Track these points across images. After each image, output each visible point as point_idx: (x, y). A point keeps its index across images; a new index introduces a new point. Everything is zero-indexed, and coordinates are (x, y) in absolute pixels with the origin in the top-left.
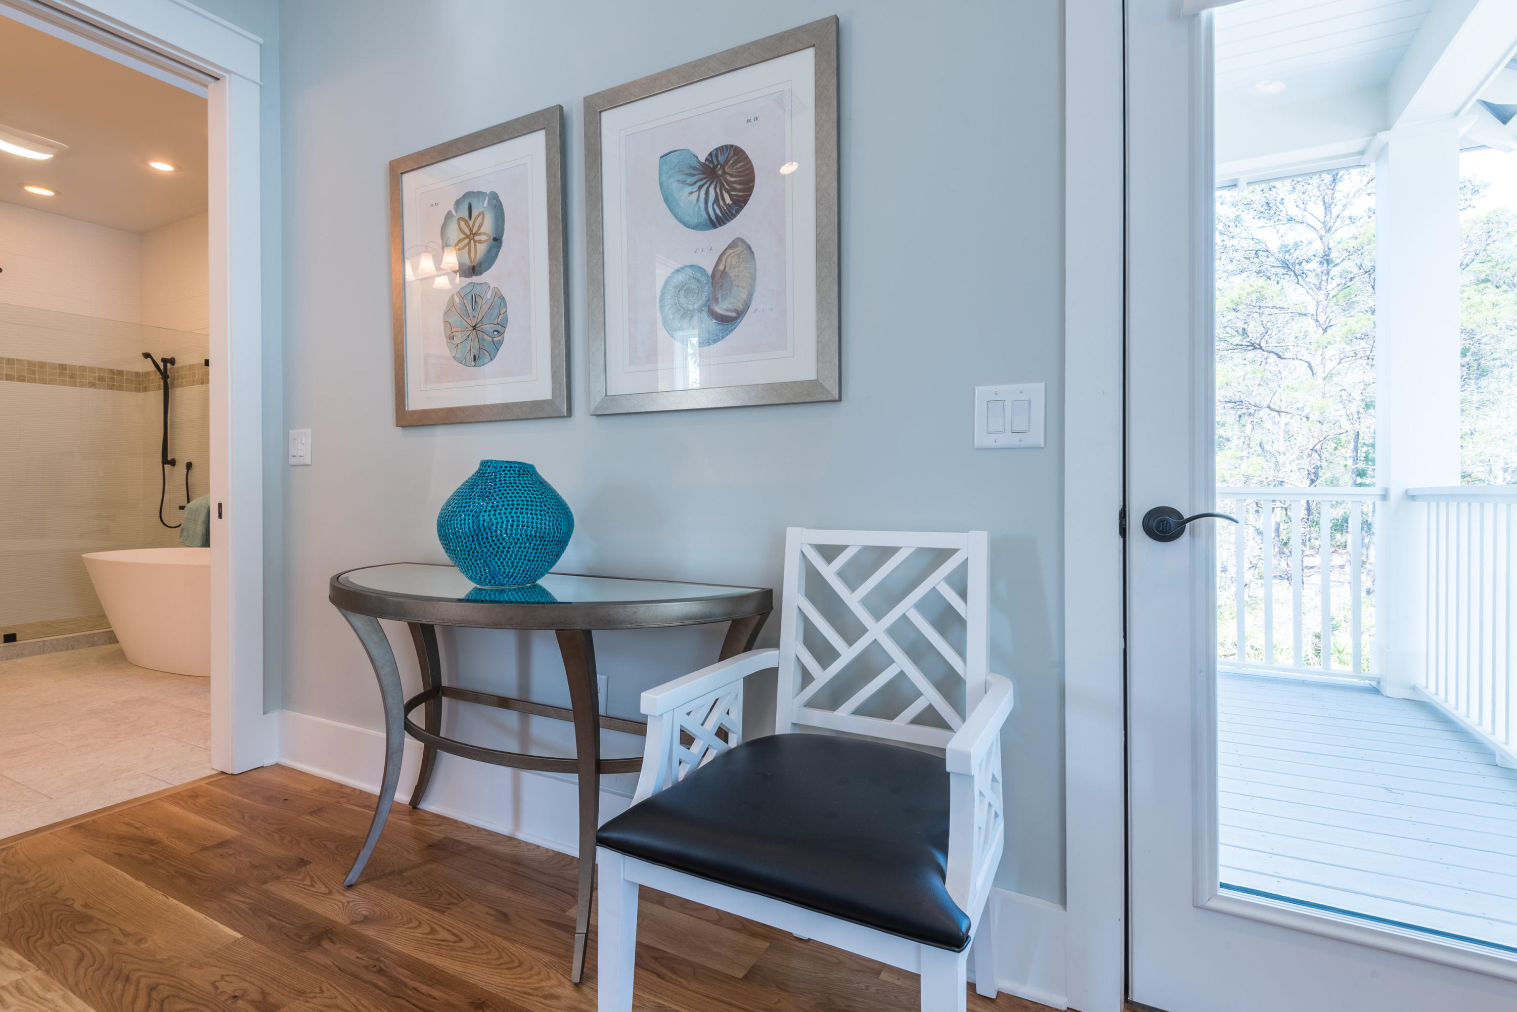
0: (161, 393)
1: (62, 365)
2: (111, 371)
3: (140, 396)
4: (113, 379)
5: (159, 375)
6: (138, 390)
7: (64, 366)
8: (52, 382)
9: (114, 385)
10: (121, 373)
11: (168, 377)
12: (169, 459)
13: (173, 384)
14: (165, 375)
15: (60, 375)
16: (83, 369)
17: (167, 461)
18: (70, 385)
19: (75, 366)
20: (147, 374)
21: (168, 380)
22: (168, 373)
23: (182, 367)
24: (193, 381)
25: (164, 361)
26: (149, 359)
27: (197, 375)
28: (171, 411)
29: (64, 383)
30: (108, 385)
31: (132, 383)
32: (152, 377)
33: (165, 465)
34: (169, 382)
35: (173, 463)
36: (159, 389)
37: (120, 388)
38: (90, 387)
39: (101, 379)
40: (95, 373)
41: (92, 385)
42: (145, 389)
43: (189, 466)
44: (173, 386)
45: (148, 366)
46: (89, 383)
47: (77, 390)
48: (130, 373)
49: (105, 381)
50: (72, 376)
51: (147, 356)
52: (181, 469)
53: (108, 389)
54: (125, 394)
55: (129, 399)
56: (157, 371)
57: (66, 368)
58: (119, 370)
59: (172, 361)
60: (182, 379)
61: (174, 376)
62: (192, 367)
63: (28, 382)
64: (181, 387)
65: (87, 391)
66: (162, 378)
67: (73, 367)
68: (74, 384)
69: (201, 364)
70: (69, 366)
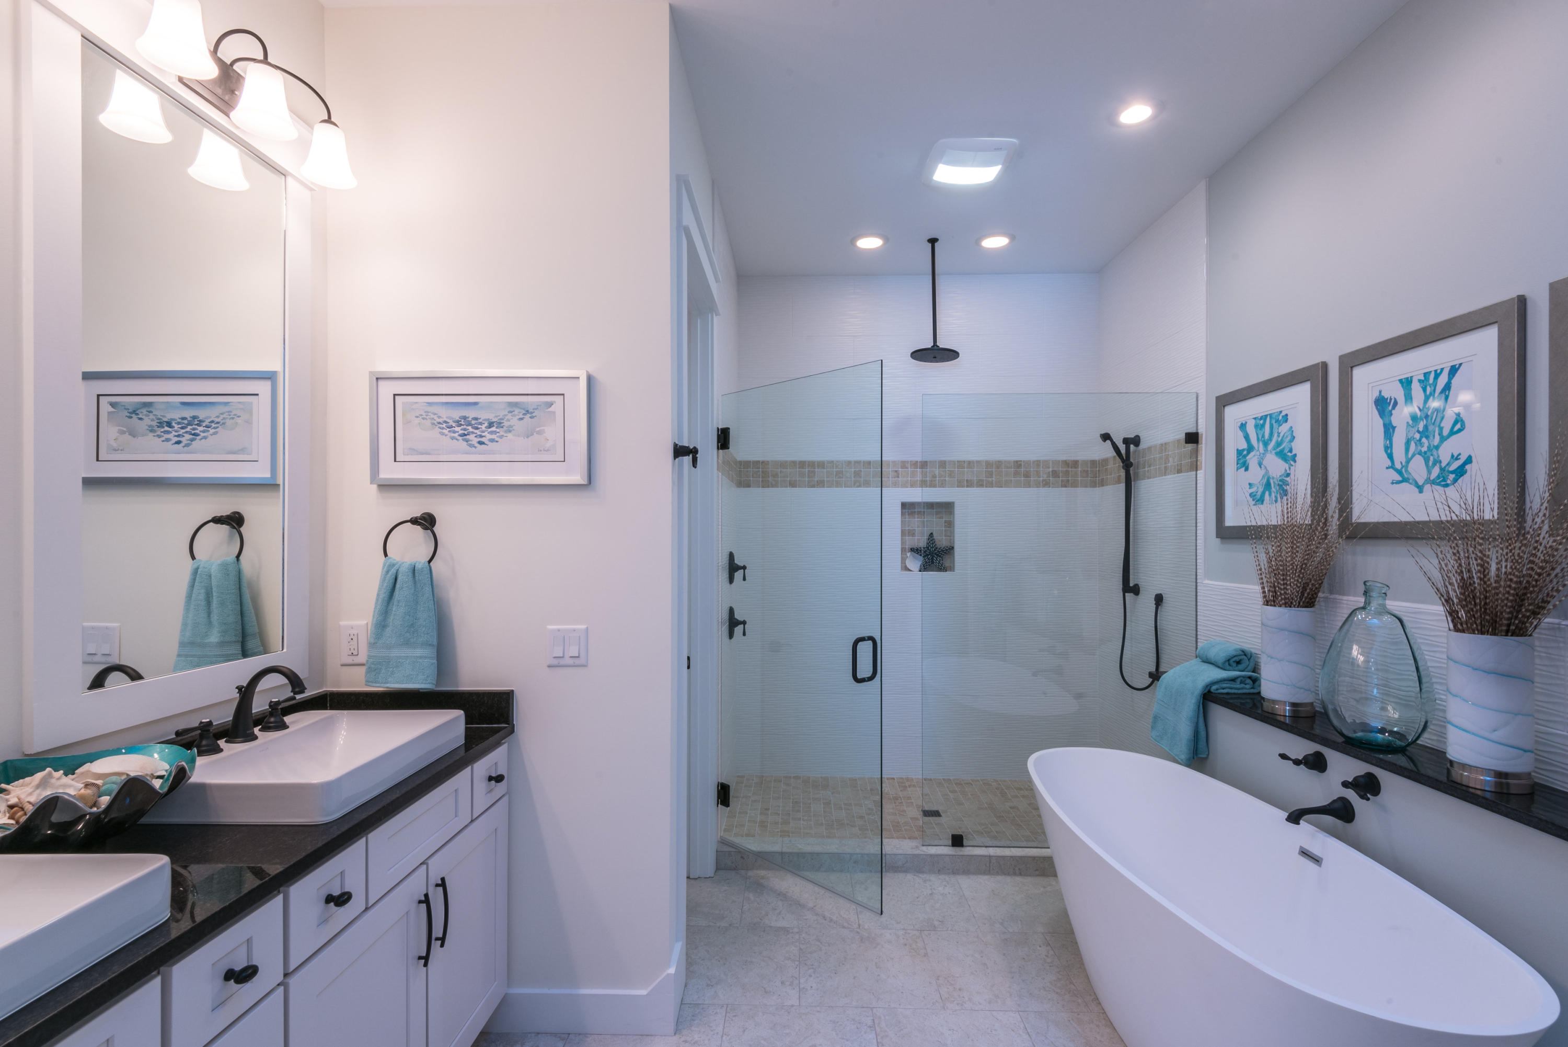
0: (1122, 487)
1: (1017, 462)
2: (1066, 463)
3: (1097, 491)
4: (1067, 473)
5: (1119, 463)
6: (1094, 485)
7: (1019, 463)
8: (1007, 484)
9: (1068, 481)
10: (1075, 463)
11: (1131, 464)
12: (1131, 585)
13: (1136, 474)
14: (1127, 463)
15: (1016, 474)
16: (1037, 463)
17: (1130, 588)
18: (1025, 486)
19: (1030, 461)
20: (1105, 461)
21: (1131, 469)
22: (1132, 460)
23: (1149, 448)
24: (1166, 468)
25: (1126, 441)
26: (1108, 442)
27: (1171, 459)
28: (1134, 514)
29: (1018, 485)
30: (1062, 481)
31: (1087, 476)
32: (1111, 465)
33: (1126, 594)
34: (1131, 472)
35: (1136, 590)
36: (1119, 482)
37: (1075, 485)
38: (1044, 486)
39: (1055, 474)
40: (1049, 468)
41: (1046, 484)
42: (1102, 483)
43: (1159, 599)
44: (1137, 478)
45: (1106, 451)
46: (1043, 480)
47: (1033, 491)
48: (1085, 462)
49: (1059, 477)
50: (1027, 475)
51: (1106, 437)
52: (1146, 602)
53: (1063, 486)
54: (1080, 491)
55: (1085, 496)
56: (1117, 458)
57: (1021, 465)
58: (1074, 461)
59: (1136, 441)
60: (1150, 466)
61: (1138, 462)
62: (1164, 447)
63: (986, 487)
64: (1149, 478)
65: (1043, 491)
66: (1123, 468)
67: (1028, 463)
68: (1028, 485)
69: (1178, 441)
70: (1024, 461)
